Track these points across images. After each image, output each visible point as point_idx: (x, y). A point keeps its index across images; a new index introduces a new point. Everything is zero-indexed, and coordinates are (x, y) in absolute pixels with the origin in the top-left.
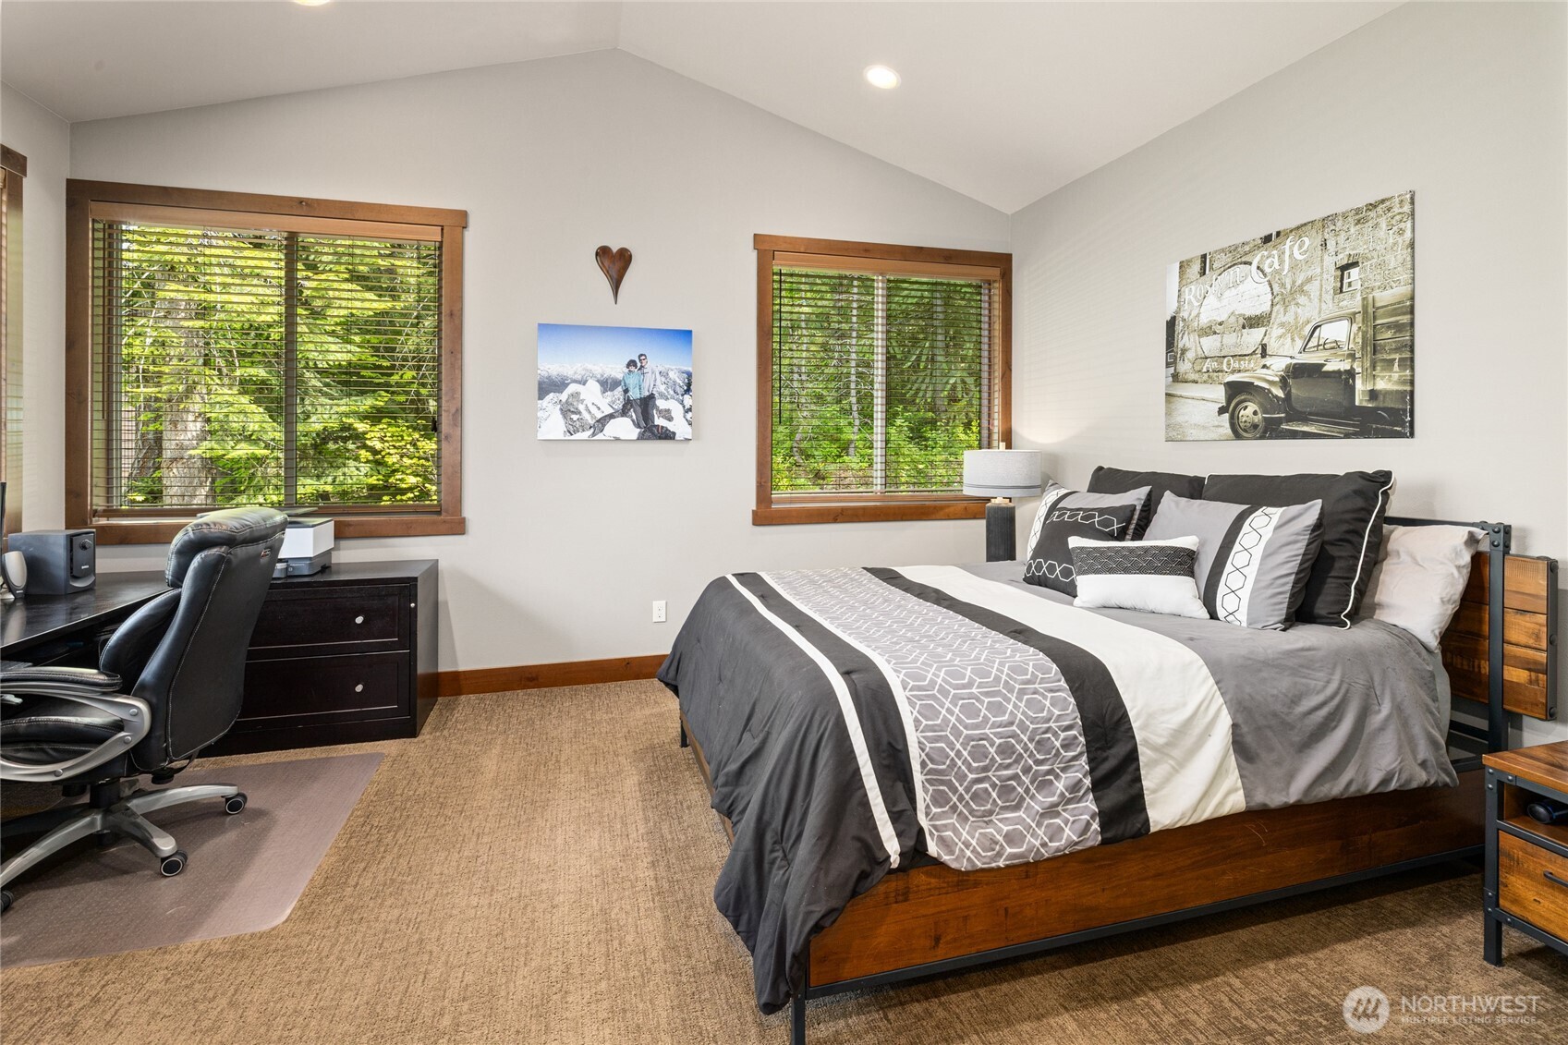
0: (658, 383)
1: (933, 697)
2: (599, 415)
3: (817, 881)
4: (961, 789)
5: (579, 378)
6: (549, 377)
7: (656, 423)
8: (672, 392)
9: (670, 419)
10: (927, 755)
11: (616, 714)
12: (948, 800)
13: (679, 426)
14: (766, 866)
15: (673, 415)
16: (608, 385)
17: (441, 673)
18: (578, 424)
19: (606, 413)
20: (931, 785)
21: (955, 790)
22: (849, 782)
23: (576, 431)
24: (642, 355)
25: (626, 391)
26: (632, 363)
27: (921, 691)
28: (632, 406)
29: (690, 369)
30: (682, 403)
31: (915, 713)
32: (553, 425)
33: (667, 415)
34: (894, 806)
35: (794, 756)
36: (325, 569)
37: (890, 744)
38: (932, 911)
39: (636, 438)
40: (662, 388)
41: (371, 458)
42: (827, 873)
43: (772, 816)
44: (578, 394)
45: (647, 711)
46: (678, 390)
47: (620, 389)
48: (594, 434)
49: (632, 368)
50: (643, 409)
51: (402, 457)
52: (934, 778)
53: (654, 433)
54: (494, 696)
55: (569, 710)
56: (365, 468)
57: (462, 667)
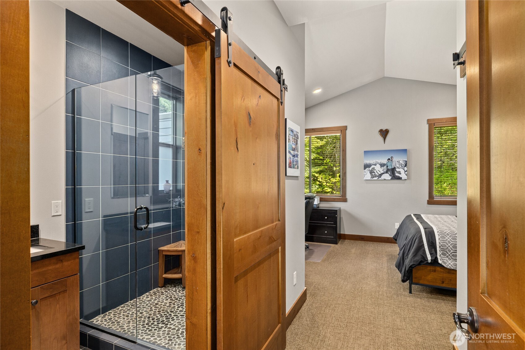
0: (397, 164)
1: (445, 235)
2: (380, 173)
3: (412, 260)
4: (449, 253)
5: (374, 164)
6: (367, 164)
7: (396, 175)
8: (401, 166)
9: (400, 174)
10: (441, 245)
11: (383, 248)
12: (446, 255)
13: (403, 176)
14: (404, 259)
15: (401, 172)
16: (382, 165)
17: (341, 234)
18: (374, 176)
19: (382, 173)
20: (442, 251)
21: (448, 253)
22: (421, 246)
23: (374, 177)
24: (392, 157)
25: (387, 167)
26: (389, 159)
27: (442, 234)
28: (389, 171)
29: (406, 160)
30: (404, 169)
31: (439, 237)
32: (368, 176)
33: (399, 173)
34: (431, 252)
35: (411, 241)
36: (318, 207)
37: (432, 241)
38: (442, 276)
39: (390, 179)
40: (398, 165)
41: (319, 184)
42: (414, 259)
43: (406, 251)
44: (374, 168)
45: (392, 249)
46: (403, 166)
47: (386, 166)
48: (378, 178)
49: (389, 161)
50: (392, 171)
51: (327, 183)
52: (442, 250)
53: (395, 177)
54: (354, 241)
55: (371, 247)
56: (317, 186)
57: (346, 233)
